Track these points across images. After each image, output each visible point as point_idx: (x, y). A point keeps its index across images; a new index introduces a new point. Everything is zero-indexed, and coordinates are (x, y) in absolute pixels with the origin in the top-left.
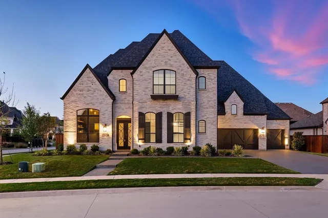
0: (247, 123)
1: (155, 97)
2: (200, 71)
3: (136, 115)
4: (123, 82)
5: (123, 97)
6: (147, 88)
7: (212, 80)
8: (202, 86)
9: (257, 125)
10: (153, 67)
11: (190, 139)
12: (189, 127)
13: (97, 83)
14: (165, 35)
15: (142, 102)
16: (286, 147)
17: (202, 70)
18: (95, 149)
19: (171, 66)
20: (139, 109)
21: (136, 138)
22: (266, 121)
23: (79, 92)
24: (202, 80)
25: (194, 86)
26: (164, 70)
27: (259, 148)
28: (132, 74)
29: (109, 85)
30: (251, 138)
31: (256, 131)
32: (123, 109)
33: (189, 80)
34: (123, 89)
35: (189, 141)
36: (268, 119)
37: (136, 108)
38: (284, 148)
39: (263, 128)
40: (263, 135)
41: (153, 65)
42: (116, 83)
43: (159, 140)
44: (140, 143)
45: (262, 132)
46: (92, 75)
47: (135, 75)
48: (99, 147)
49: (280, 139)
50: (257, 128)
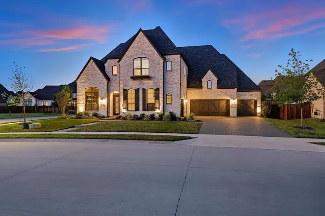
0: (221, 95)
1: (134, 78)
2: (167, 57)
3: (122, 91)
4: (115, 68)
5: (115, 78)
6: (129, 71)
7: (176, 63)
8: (169, 68)
9: (229, 96)
10: (133, 56)
11: (159, 108)
12: (159, 99)
13: (97, 69)
14: (141, 32)
15: (126, 82)
16: (258, 115)
17: (169, 56)
18: (95, 115)
19: (146, 54)
20: (123, 86)
21: (122, 107)
22: (236, 93)
23: (86, 76)
24: (169, 64)
25: (162, 68)
26: (141, 58)
27: (230, 115)
28: (119, 61)
29: (106, 70)
30: (224, 108)
31: (228, 101)
32: (115, 87)
33: (158, 64)
34: (115, 72)
35: (158, 109)
36: (238, 91)
37: (121, 86)
38: (256, 116)
39: (234, 99)
40: (235, 104)
41: (133, 54)
42: (110, 69)
43: (137, 109)
44: (124, 111)
45: (234, 102)
46: (94, 64)
47: (121, 63)
48: (97, 114)
49: (253, 108)
50: (228, 98)
